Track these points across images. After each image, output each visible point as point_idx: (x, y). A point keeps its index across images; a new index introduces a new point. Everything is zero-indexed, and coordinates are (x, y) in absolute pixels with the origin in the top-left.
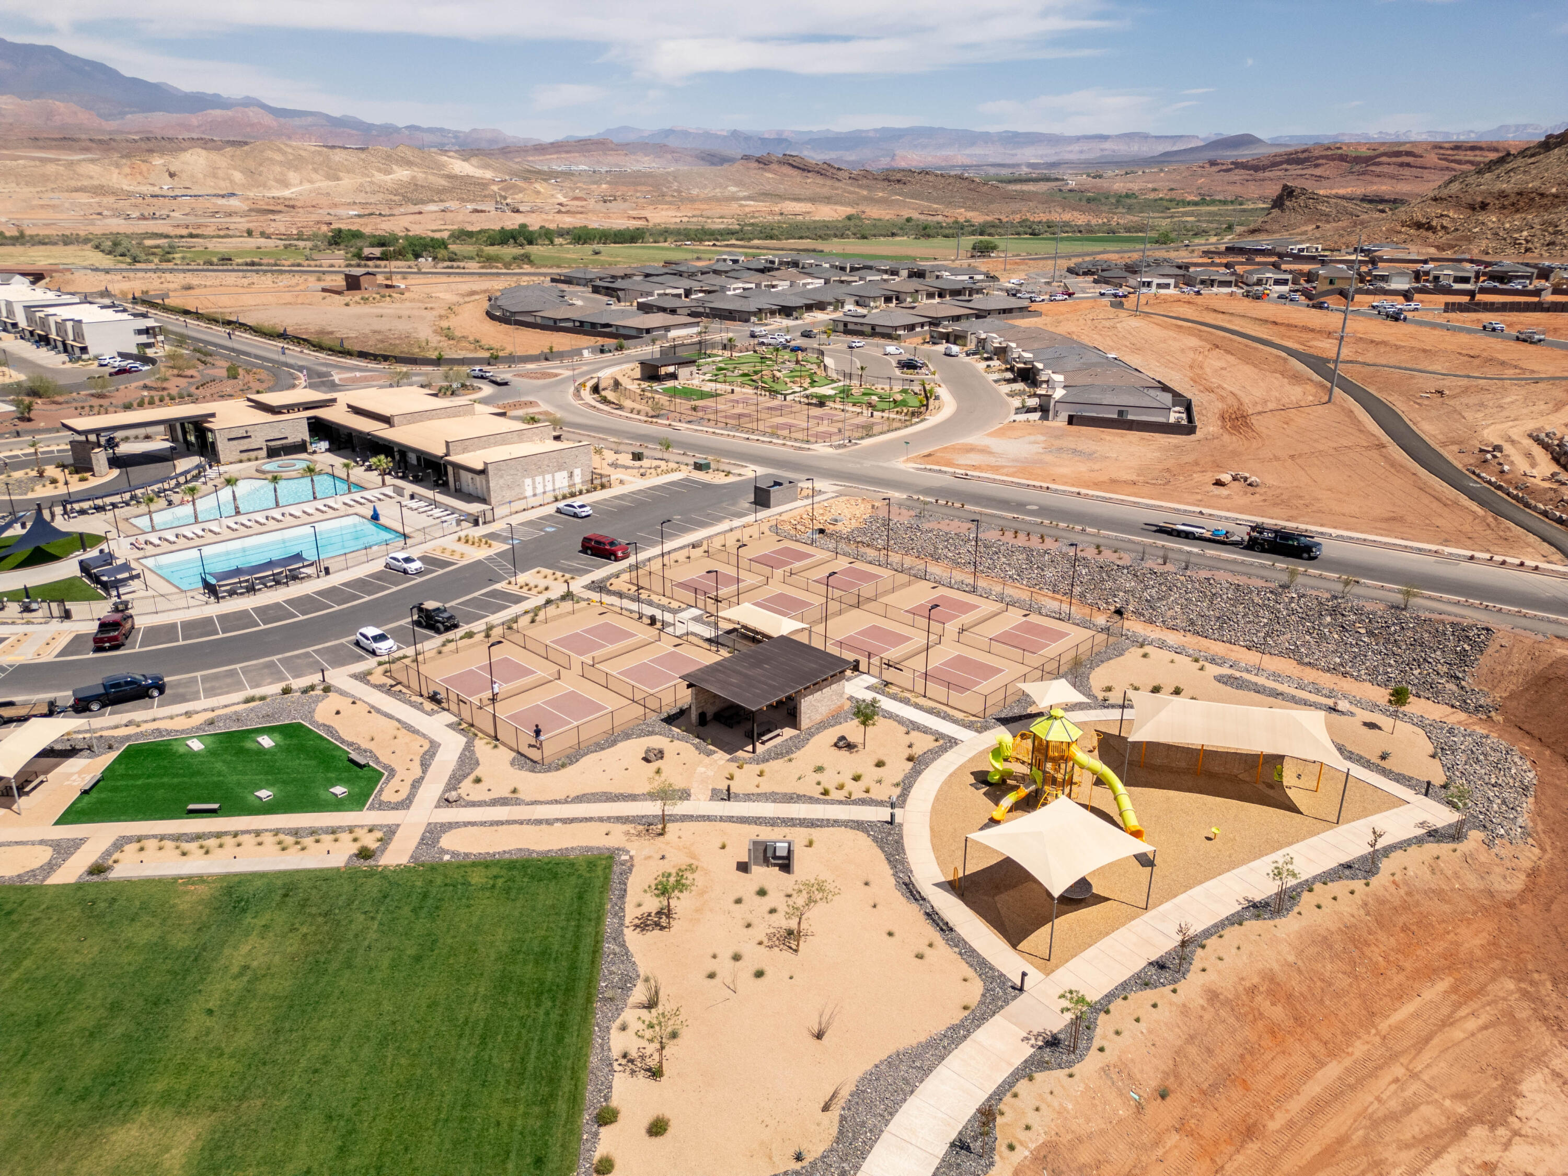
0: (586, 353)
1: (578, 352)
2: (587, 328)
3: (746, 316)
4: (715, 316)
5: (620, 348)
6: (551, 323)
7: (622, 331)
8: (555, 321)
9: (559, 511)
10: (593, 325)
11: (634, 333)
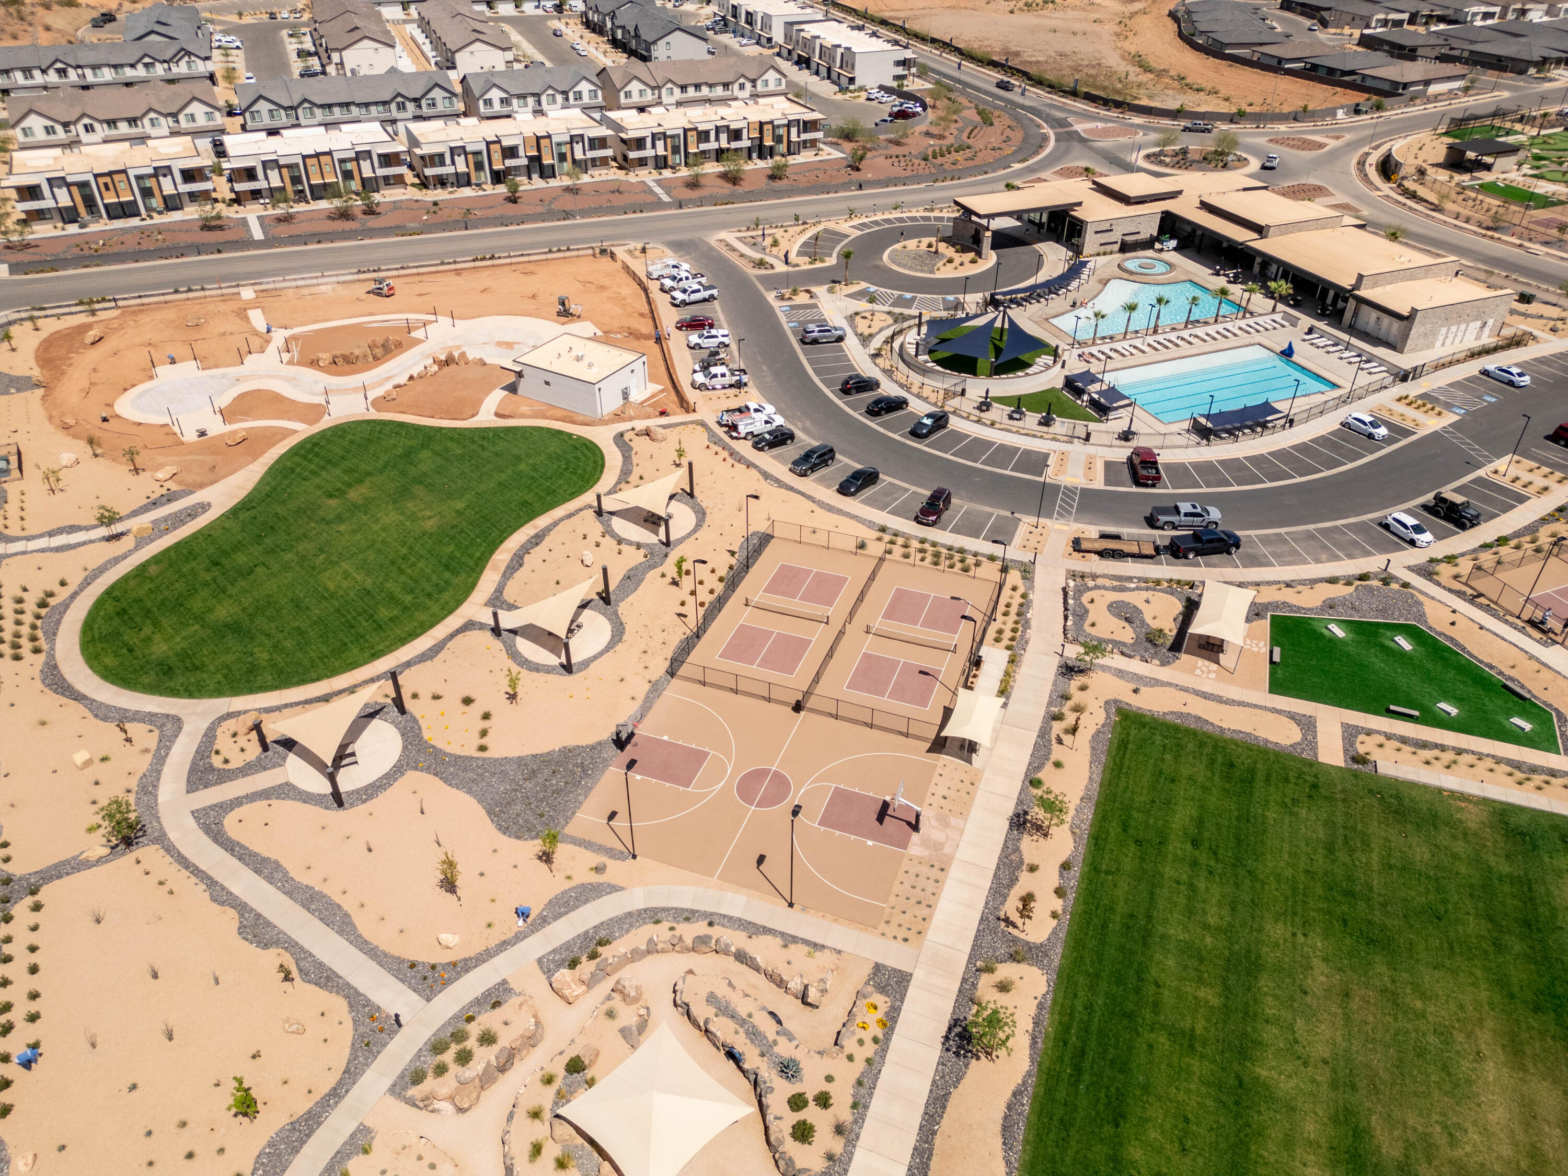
0: (1340, 114)
1: (1332, 113)
2: (1321, 73)
3: (1522, 66)
4: (1475, 63)
5: (1379, 108)
6: (1274, 62)
7: (1369, 83)
8: (1280, 60)
9: (1485, 373)
10: (1331, 71)
11: (1386, 87)
